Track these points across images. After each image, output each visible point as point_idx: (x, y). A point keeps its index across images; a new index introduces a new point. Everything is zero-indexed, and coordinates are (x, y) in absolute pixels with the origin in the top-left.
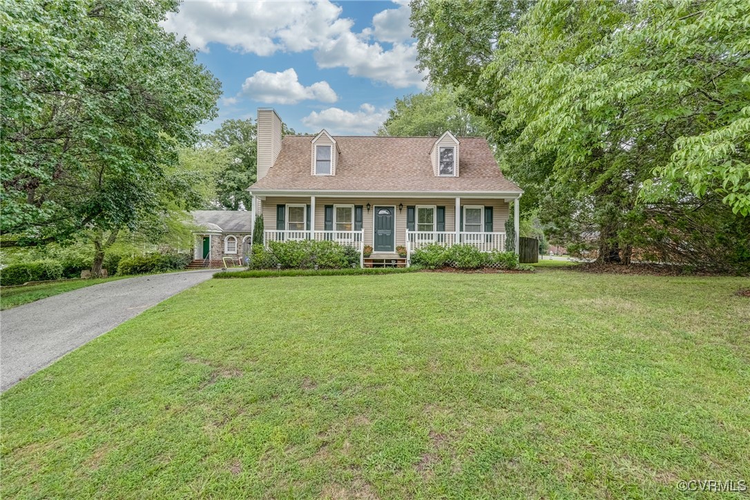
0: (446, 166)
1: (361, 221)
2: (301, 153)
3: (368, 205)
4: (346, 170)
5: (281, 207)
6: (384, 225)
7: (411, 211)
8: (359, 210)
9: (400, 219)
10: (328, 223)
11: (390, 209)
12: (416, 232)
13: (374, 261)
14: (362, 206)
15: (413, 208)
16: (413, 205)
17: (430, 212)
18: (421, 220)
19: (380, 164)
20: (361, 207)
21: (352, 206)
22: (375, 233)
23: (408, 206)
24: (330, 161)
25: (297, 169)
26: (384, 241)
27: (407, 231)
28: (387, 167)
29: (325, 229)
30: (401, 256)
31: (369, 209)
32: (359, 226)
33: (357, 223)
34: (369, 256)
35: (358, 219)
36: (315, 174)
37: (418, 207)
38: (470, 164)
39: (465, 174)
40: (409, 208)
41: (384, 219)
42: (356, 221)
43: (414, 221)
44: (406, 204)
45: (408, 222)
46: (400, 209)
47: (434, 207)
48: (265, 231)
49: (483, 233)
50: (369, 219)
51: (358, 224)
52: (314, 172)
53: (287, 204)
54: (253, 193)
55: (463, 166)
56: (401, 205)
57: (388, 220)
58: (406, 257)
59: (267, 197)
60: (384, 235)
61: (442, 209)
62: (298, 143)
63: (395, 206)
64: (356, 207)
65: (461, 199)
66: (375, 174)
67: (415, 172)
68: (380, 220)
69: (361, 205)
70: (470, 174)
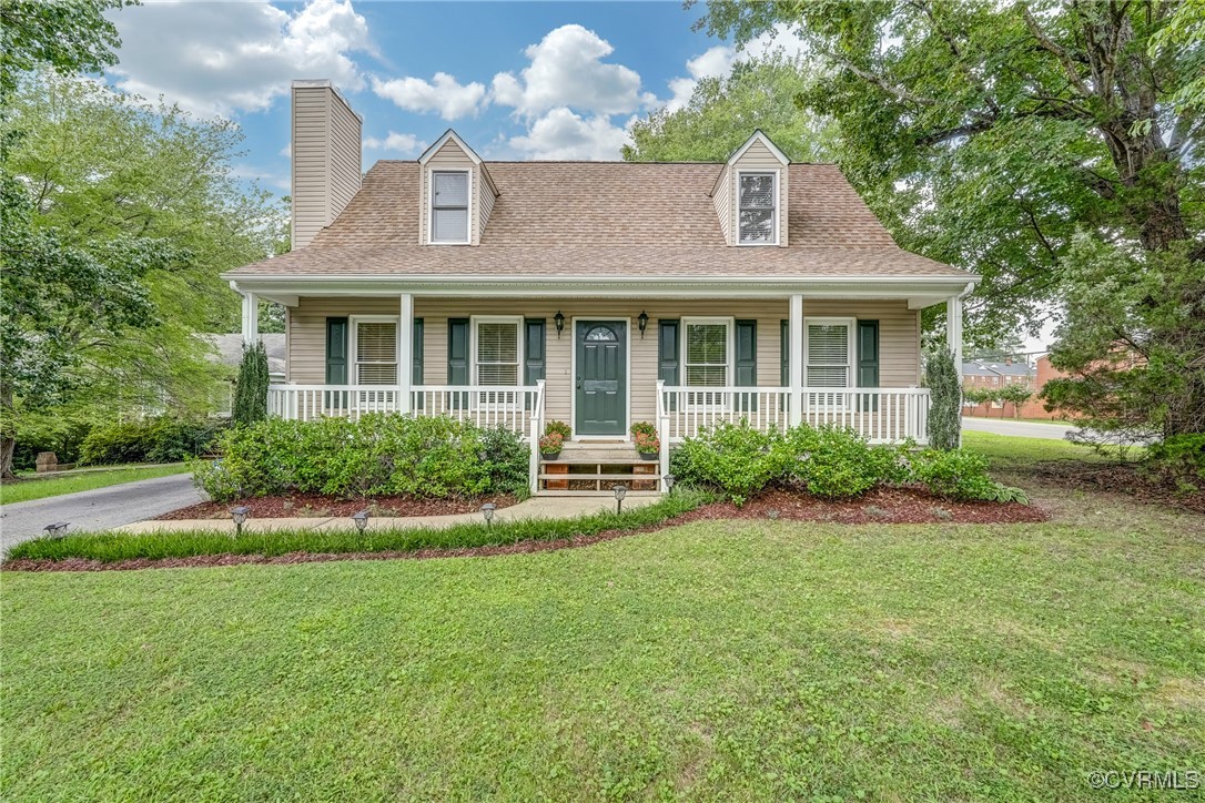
0: (755, 219)
1: (542, 358)
2: (408, 195)
3: (559, 316)
4: (510, 231)
5: (336, 324)
6: (602, 369)
7: (670, 331)
8: (534, 331)
9: (641, 356)
10: (458, 365)
11: (615, 327)
12: (683, 389)
13: (573, 469)
14: (544, 320)
15: (675, 324)
16: (674, 316)
17: (716, 334)
18: (694, 355)
19: (593, 218)
20: (541, 322)
21: (517, 320)
22: (578, 388)
23: (661, 319)
24: (466, 209)
25: (390, 229)
26: (602, 409)
27: (660, 385)
28: (609, 225)
29: (450, 382)
30: (643, 455)
31: (560, 328)
32: (535, 373)
33: (531, 365)
34: (556, 456)
35: (535, 353)
36: (429, 242)
37: (687, 321)
38: (811, 218)
39: (802, 241)
40: (663, 323)
41: (601, 353)
42: (527, 357)
43: (676, 358)
44: (655, 315)
45: (662, 359)
46: (642, 328)
47: (728, 322)
48: (271, 387)
49: (853, 390)
50: (562, 354)
51: (533, 365)
52: (426, 237)
53: (351, 317)
54: (239, 283)
55: (797, 222)
56: (643, 316)
57: (611, 354)
58: (656, 456)
59: (301, 299)
60: (600, 394)
61: (747, 327)
62: (403, 175)
63: (628, 320)
64: (529, 323)
65: (804, 301)
66: (578, 239)
67: (678, 234)
68: (591, 356)
69: (542, 318)
70: (814, 241)
